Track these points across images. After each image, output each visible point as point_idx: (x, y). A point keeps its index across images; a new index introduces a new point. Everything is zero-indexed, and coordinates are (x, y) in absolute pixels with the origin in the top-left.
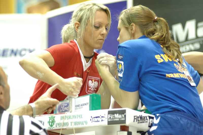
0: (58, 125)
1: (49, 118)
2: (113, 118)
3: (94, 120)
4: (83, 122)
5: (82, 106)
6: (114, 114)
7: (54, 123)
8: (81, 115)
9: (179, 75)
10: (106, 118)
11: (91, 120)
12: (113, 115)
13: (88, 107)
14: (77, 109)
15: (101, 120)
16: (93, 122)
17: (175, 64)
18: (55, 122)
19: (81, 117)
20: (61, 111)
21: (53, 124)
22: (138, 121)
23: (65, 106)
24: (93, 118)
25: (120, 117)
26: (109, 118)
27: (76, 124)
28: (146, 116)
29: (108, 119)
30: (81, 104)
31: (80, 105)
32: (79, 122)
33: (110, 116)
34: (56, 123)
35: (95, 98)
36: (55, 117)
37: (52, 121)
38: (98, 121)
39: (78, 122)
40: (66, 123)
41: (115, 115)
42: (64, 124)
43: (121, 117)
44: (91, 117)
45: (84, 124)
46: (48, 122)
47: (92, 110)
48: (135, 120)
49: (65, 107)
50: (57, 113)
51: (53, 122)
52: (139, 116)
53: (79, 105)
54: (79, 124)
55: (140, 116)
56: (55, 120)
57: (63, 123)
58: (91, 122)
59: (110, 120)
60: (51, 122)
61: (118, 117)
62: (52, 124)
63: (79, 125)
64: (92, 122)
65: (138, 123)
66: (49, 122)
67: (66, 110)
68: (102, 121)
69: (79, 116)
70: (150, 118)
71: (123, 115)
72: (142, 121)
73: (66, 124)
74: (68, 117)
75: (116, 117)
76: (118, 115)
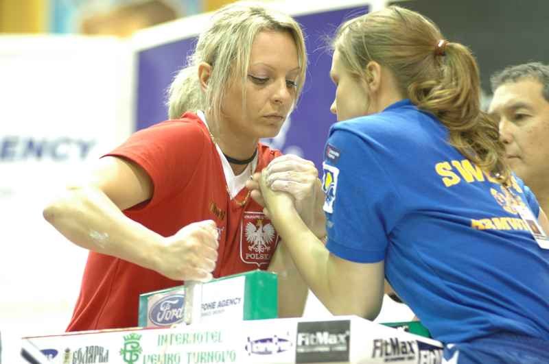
0: (150, 361)
1: (123, 339)
2: (312, 343)
3: (257, 347)
4: (223, 353)
5: (221, 308)
6: (315, 334)
7: (138, 353)
8: (218, 335)
9: (508, 222)
10: (292, 345)
11: (246, 348)
12: (313, 336)
13: (239, 309)
14: (205, 314)
15: (277, 349)
16: (252, 354)
17: (493, 192)
18: (140, 350)
19: (218, 338)
20: (159, 320)
21: (134, 357)
22: (387, 354)
23: (173, 307)
24: (252, 343)
25: (333, 341)
26: (300, 343)
27: (202, 358)
28: (410, 341)
29: (297, 346)
30: (220, 303)
31: (217, 304)
32: (211, 354)
33: (304, 337)
34: (143, 354)
35: (260, 282)
36: (141, 336)
37: (132, 347)
38: (267, 352)
39: (209, 354)
40: (172, 355)
41: (319, 335)
42: (169, 359)
43: (335, 342)
44: (247, 340)
45: (227, 358)
46: (121, 349)
47: (253, 318)
48: (378, 352)
49: (171, 309)
50: (148, 326)
51: (136, 351)
52: (389, 341)
53: (215, 303)
54: (212, 357)
55: (391, 340)
56: (141, 345)
57: (165, 355)
58: (246, 353)
59: (302, 350)
60: (129, 351)
61: (326, 343)
62: (131, 357)
63: (212, 361)
64: (249, 354)
65: (386, 360)
66: (124, 352)
67: (175, 317)
68: (280, 351)
69: (213, 337)
70: (422, 346)
71: (342, 337)
72: (396, 356)
73: (173, 358)
74: (179, 336)
75: (321, 342)
76: (326, 334)
